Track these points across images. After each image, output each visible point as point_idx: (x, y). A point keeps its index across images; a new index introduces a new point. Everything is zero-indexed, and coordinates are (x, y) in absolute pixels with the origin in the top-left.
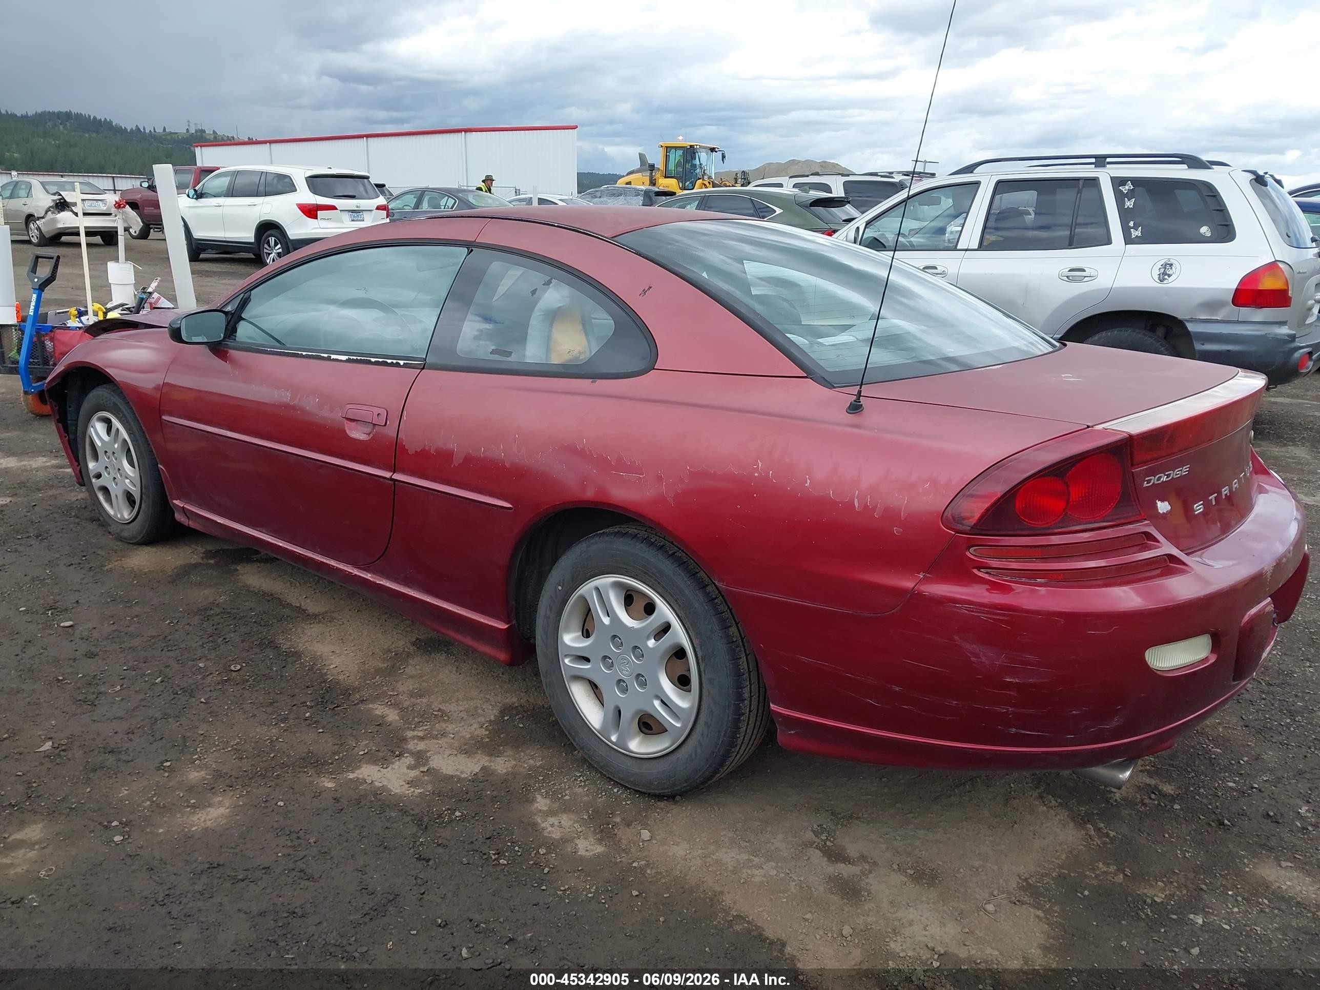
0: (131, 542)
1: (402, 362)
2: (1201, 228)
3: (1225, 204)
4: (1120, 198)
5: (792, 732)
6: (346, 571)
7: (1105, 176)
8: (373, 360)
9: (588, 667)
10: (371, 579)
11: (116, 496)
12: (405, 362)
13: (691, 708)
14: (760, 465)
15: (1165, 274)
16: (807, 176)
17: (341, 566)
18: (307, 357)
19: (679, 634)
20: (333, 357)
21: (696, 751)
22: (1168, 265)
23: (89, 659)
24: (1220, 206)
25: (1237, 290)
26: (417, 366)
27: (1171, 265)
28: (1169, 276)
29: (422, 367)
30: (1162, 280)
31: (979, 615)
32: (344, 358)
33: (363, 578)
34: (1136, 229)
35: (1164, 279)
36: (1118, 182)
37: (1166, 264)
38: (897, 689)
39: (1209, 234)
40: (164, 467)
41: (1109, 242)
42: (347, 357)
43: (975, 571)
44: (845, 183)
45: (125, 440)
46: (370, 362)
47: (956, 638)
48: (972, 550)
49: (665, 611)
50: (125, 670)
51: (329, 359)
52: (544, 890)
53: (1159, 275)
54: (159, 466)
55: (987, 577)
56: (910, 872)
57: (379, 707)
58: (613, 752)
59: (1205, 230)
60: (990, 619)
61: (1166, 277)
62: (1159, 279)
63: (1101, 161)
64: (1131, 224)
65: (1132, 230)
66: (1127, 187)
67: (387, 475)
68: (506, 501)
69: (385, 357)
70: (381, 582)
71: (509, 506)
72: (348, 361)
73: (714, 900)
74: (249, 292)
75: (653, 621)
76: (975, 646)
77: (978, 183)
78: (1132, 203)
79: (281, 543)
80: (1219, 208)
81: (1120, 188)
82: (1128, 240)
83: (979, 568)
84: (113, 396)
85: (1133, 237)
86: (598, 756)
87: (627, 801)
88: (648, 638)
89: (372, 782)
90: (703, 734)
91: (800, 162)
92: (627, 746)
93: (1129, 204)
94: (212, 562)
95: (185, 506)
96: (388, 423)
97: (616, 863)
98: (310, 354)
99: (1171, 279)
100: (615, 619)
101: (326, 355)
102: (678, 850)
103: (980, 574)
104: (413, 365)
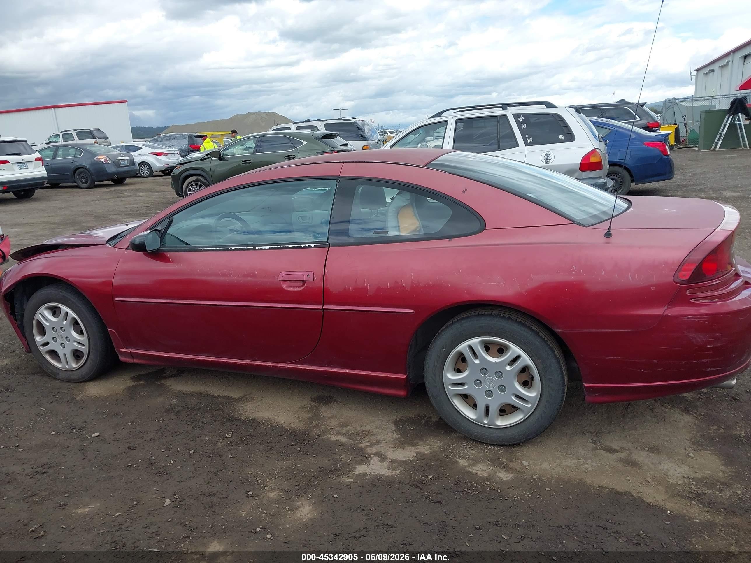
0: (79, 381)
1: (313, 245)
2: (559, 135)
3: (567, 124)
4: (519, 124)
5: (596, 395)
6: (281, 367)
7: (509, 113)
8: (290, 246)
9: (466, 387)
10: (302, 368)
11: (65, 355)
12: (315, 245)
13: (537, 396)
14: (575, 268)
15: (547, 159)
16: (303, 122)
17: (276, 364)
18: (236, 250)
19: (526, 360)
20: (257, 248)
21: (541, 416)
22: (548, 155)
23: (133, 451)
24: (566, 125)
25: (581, 163)
26: (325, 246)
27: (549, 154)
28: (550, 160)
29: (328, 246)
30: (547, 162)
31: (695, 320)
32: (267, 247)
33: (295, 368)
34: (529, 138)
35: (548, 161)
36: (516, 116)
37: (547, 154)
38: (656, 361)
39: (563, 138)
40: (114, 330)
41: (518, 146)
42: (270, 247)
43: (690, 300)
44: (325, 125)
45: (74, 318)
46: (288, 248)
47: (685, 332)
48: (688, 291)
49: (515, 349)
50: (163, 451)
51: (255, 249)
52: (507, 500)
53: (545, 159)
54: (108, 329)
55: (696, 302)
56: (647, 449)
57: (331, 436)
58: (485, 428)
59: (561, 136)
60: (701, 320)
61: (548, 160)
62: (545, 161)
63: (505, 106)
64: (527, 136)
65: (527, 139)
66: (521, 119)
67: (320, 307)
68: (411, 309)
69: (298, 243)
70: (310, 368)
71: (413, 311)
72: (269, 249)
73: (582, 483)
74: (172, 217)
75: (508, 356)
76: (694, 334)
77: (447, 121)
78: (525, 126)
79: (223, 359)
80: (565, 126)
81: (518, 119)
82: (527, 144)
83: (691, 299)
84: (61, 292)
85: (529, 142)
86: (476, 433)
87: (501, 451)
88: (506, 366)
89: (370, 473)
90: (545, 407)
91: (254, 113)
92: (496, 424)
93: (524, 126)
94: (142, 382)
95: (132, 351)
96: (315, 279)
97: (525, 479)
98: (239, 248)
99: (550, 161)
100: (484, 360)
101: (252, 247)
102: (545, 466)
103: (693, 301)
104: (321, 246)
